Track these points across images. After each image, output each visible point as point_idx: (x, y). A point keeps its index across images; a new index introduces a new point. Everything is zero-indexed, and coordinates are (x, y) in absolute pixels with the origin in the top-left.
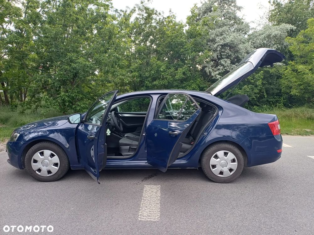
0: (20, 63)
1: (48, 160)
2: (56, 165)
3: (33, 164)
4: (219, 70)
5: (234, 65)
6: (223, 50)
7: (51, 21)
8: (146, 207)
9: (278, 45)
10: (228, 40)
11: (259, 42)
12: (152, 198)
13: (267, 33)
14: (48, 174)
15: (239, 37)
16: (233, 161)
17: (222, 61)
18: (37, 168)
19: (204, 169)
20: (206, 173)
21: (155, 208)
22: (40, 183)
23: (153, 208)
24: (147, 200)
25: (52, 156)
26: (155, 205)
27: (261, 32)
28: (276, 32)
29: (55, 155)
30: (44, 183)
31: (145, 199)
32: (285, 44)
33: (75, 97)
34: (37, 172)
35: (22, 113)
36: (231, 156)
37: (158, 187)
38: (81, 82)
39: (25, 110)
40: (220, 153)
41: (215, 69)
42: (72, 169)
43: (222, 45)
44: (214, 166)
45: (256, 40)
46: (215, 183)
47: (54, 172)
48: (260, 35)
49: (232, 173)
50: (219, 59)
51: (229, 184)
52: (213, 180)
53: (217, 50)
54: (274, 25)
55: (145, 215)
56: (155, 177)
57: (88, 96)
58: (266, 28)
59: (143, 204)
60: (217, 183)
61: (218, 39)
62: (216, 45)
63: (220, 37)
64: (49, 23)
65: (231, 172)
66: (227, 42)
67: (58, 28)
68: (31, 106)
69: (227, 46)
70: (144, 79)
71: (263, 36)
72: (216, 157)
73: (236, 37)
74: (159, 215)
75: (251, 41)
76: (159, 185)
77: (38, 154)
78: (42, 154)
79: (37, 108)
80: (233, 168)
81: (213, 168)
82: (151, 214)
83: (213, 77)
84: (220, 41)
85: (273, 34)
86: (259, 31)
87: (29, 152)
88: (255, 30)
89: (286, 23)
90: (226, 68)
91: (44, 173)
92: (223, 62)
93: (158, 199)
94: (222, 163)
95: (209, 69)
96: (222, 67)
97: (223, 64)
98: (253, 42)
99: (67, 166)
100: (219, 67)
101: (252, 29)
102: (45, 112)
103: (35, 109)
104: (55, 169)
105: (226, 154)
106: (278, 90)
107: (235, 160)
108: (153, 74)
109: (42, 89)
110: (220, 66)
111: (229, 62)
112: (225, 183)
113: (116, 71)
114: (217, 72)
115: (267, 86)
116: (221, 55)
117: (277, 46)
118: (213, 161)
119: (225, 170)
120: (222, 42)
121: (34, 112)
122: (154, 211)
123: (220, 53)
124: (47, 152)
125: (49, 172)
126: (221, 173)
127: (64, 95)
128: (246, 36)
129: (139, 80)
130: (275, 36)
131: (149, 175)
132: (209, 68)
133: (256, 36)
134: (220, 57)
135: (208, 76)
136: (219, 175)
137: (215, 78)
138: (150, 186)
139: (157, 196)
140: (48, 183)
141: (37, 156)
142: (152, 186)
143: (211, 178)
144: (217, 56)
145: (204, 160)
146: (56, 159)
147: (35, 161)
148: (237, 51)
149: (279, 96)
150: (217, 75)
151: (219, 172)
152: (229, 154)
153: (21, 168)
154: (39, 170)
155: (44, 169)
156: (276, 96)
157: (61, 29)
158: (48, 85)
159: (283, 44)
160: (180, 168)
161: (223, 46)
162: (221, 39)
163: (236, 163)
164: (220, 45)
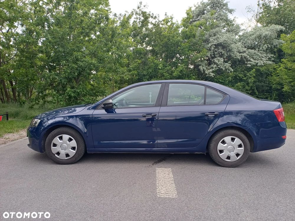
0: (30, 61)
1: (66, 144)
2: (74, 148)
3: (53, 148)
4: (212, 68)
5: (227, 64)
6: (216, 50)
7: (58, 23)
8: (162, 186)
9: (268, 44)
10: (221, 40)
11: (250, 42)
12: (166, 179)
13: (258, 33)
14: (66, 157)
15: (231, 37)
16: (240, 146)
17: (215, 59)
18: (56, 152)
19: (212, 153)
20: (214, 158)
21: (170, 187)
22: (58, 165)
23: (169, 187)
24: (161, 181)
25: (70, 140)
26: (170, 185)
27: (251, 33)
28: (267, 33)
29: (72, 140)
30: (62, 165)
31: (159, 179)
32: (275, 44)
33: (80, 93)
34: (56, 155)
35: (31, 107)
36: (238, 141)
37: (169, 170)
38: (85, 79)
39: (33, 105)
40: (228, 139)
41: (209, 68)
42: (88, 152)
43: (215, 45)
44: (221, 151)
45: (247, 40)
46: (223, 168)
47: (71, 155)
48: (250, 36)
49: (239, 157)
50: (213, 58)
51: (236, 168)
52: (221, 164)
53: (211, 50)
54: (264, 26)
55: (163, 193)
56: (164, 161)
57: (91, 92)
58: (256, 29)
59: (158, 183)
60: (224, 167)
61: (211, 39)
62: (210, 45)
63: (214, 38)
64: (57, 25)
65: (237, 157)
66: (221, 42)
67: (65, 29)
68: (39, 102)
69: (220, 46)
70: (142, 77)
71: (254, 36)
72: (224, 142)
73: (229, 37)
74: (176, 192)
75: (242, 41)
76: (169, 168)
77: (57, 138)
78: (61, 138)
79: (45, 103)
80: (239, 153)
81: (220, 153)
82: (168, 192)
83: (206, 74)
84: (213, 41)
85: (264, 34)
86: (249, 32)
87: (49, 137)
88: (245, 31)
89: (275, 24)
90: (219, 66)
91: (62, 157)
92: (216, 61)
93: (171, 180)
94: (229, 148)
95: (203, 68)
96: (215, 66)
97: (216, 63)
98: (244, 42)
99: (83, 149)
100: (212, 66)
101: (242, 30)
102: (52, 107)
103: (43, 104)
104: (72, 153)
105: (233, 140)
106: (268, 87)
107: (242, 146)
108: (151, 72)
109: (49, 86)
110: (213, 64)
111: (222, 60)
112: (232, 167)
113: (118, 68)
114: (211, 70)
115: (257, 83)
116: (214, 54)
117: (268, 46)
118: (220, 146)
119: (233, 154)
120: (215, 42)
121: (42, 106)
122: (171, 189)
123: (213, 52)
124: (66, 137)
125: (67, 155)
126: (228, 158)
127: (70, 91)
128: (237, 37)
129: (137, 78)
130: (266, 36)
131: (158, 160)
132: (203, 66)
133: (246, 37)
134: (213, 56)
135: (202, 74)
136: (226, 160)
137: (209, 76)
138: (161, 169)
139: (170, 177)
140: (66, 165)
141: (57, 140)
142: (163, 169)
143: (219, 162)
144: (211, 55)
145: (212, 145)
146: (74, 143)
147: (55, 145)
148: (230, 51)
149: (269, 93)
150: (211, 73)
151: (226, 157)
152: (236, 139)
153: (41, 151)
154: (58, 153)
155: (63, 152)
156: (266, 93)
157: (67, 30)
158: (54, 82)
159: (272, 44)
160: (188, 153)
161: (217, 46)
162: (214, 39)
163: (243, 148)
164: (214, 45)
